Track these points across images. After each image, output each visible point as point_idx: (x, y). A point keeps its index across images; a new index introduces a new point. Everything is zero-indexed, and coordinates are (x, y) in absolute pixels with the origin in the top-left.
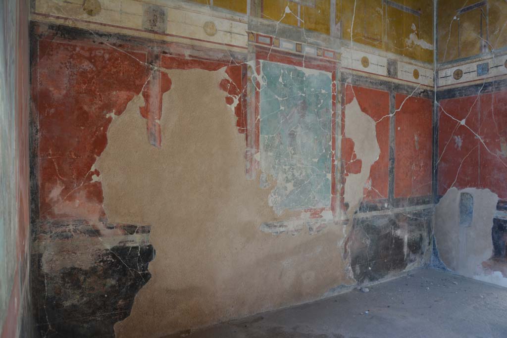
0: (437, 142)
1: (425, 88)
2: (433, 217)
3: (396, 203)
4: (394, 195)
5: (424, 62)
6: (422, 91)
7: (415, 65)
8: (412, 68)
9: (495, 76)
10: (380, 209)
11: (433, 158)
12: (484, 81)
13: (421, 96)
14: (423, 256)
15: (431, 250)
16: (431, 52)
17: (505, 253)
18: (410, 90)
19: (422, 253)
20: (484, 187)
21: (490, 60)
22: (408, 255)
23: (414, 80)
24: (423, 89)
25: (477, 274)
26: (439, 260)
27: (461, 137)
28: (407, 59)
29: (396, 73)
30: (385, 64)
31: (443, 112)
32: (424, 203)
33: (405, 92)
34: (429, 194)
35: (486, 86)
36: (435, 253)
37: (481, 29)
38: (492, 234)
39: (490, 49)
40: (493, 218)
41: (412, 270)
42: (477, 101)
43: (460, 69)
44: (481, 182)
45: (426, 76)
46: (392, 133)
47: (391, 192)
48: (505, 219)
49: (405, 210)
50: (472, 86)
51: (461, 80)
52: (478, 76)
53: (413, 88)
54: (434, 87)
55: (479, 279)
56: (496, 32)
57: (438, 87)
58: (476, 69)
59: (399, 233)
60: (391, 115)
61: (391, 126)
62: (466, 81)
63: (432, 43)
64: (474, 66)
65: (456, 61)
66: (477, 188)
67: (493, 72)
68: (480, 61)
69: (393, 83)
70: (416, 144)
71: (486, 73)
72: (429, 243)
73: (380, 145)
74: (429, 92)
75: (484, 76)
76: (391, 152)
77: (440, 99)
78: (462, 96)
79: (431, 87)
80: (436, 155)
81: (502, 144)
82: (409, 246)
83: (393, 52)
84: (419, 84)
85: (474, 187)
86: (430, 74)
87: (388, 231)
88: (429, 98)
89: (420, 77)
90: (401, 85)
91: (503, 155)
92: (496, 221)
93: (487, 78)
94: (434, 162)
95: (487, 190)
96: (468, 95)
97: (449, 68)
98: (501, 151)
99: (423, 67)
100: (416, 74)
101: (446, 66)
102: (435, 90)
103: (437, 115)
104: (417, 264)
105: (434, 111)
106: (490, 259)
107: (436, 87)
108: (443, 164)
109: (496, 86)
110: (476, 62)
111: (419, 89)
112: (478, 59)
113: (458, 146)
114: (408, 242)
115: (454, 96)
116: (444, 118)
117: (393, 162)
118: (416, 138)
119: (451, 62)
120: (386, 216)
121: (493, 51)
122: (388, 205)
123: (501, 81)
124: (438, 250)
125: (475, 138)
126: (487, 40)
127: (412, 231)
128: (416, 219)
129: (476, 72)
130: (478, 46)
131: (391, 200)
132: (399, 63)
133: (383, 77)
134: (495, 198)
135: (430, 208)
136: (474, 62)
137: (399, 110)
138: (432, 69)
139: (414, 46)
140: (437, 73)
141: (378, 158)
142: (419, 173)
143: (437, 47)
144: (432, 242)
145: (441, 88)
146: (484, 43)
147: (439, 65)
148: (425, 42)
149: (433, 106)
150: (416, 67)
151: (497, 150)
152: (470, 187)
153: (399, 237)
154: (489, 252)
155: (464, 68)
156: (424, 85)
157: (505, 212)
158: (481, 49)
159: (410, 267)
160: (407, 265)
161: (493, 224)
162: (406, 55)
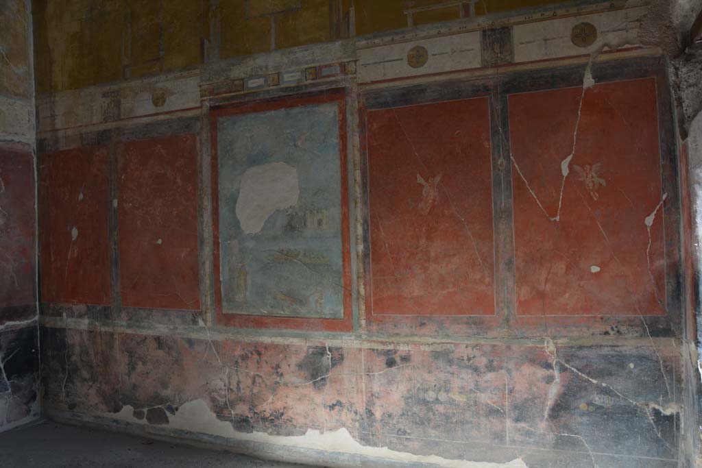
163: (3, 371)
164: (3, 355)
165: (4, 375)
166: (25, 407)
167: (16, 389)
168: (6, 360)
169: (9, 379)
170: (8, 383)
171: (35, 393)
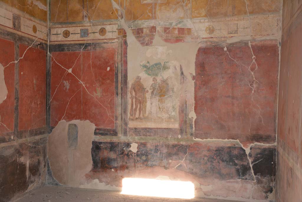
0: (49, 85)
1: (41, 41)
2: (47, 145)
3: (20, 135)
4: (18, 129)
5: (41, 20)
6: (39, 43)
7: (34, 21)
8: (31, 24)
9: (93, 40)
10: (8, 140)
11: (47, 97)
12: (85, 42)
13: (38, 47)
14: (40, 177)
15: (46, 171)
16: (46, 12)
17: (100, 165)
18: (30, 42)
19: (40, 175)
20: (86, 119)
21: (89, 27)
22: (30, 177)
23: (33, 34)
24: (39, 42)
25: (82, 184)
26: (53, 178)
27: (68, 82)
28: (27, 16)
29: (20, 27)
30: (11, 18)
31: (54, 62)
32: (41, 133)
33: (27, 43)
34: (44, 126)
35: (86, 46)
36: (50, 174)
37: (83, 3)
38: (92, 153)
39: (89, 19)
40: (92, 141)
41: (33, 190)
42: (80, 56)
43: (68, 30)
44: (83, 115)
45: (41, 32)
46: (16, 77)
47: (16, 126)
48: (100, 141)
49: (27, 140)
50: (77, 44)
51: (69, 39)
52: (81, 37)
53: (33, 41)
54: (47, 41)
55: (83, 188)
56: (93, 8)
57: (50, 41)
58: (79, 32)
59: (22, 159)
60: (16, 62)
61: (16, 71)
62: (72, 40)
63: (46, 5)
64: (78, 30)
65: (65, 23)
66: (80, 120)
67: (91, 37)
68: (82, 26)
69: (18, 35)
70: (35, 86)
71: (87, 37)
72: (45, 166)
73: (7, 87)
74: (44, 45)
75: (85, 39)
76: (16, 92)
77: (52, 51)
78: (69, 51)
79: (46, 40)
80: (49, 96)
81: (97, 88)
82: (31, 170)
83: (17, 8)
84: (37, 37)
85: (78, 119)
86: (45, 30)
87: (14, 159)
88: (44, 49)
89: (37, 31)
90: (24, 37)
91: (98, 96)
92: (94, 143)
93: (87, 40)
94: (48, 101)
95: (88, 121)
96: (74, 51)
97: (59, 28)
98: (97, 93)
99: (39, 24)
100: (35, 30)
101: (57, 26)
102: (48, 44)
103: (50, 63)
104: (36, 184)
105: (47, 60)
106: (90, 171)
107: (48, 41)
108: (55, 103)
109: (93, 47)
110: (80, 26)
111: (37, 41)
112: (81, 25)
113: (66, 89)
114: (29, 167)
115: (63, 50)
116: (55, 66)
117: (18, 101)
118: (34, 81)
119: (61, 23)
120: (12, 146)
121: (91, 21)
122: (14, 137)
123: (97, 43)
124: (51, 170)
125: (79, 83)
126: (87, 12)
127: (32, 157)
128: (35, 147)
129: (79, 35)
130: (81, 15)
131: (16, 133)
132: (22, 18)
133: (9, 29)
134: (93, 127)
135: (45, 138)
136: (77, 27)
137: (22, 58)
138: (46, 27)
139: (33, 5)
140: (50, 30)
141: (6, 98)
142: (37, 109)
143: (49, 9)
144: (47, 165)
145: (54, 42)
146: (85, 14)
147: (51, 24)
148: (41, 4)
149: (47, 56)
150: (35, 24)
151: (94, 92)
152: (75, 119)
153: (23, 163)
154: (90, 166)
155: (71, 30)
156: (41, 39)
157: (100, 137)
158: (83, 18)
159: (31, 187)
160: (28, 186)
161: (92, 145)
162: (27, 13)
163: (252, 169)
164: (253, 161)
165: (252, 171)
166: (264, 194)
167: (259, 182)
168: (254, 163)
169: (255, 174)
170: (254, 176)
171: (272, 188)
